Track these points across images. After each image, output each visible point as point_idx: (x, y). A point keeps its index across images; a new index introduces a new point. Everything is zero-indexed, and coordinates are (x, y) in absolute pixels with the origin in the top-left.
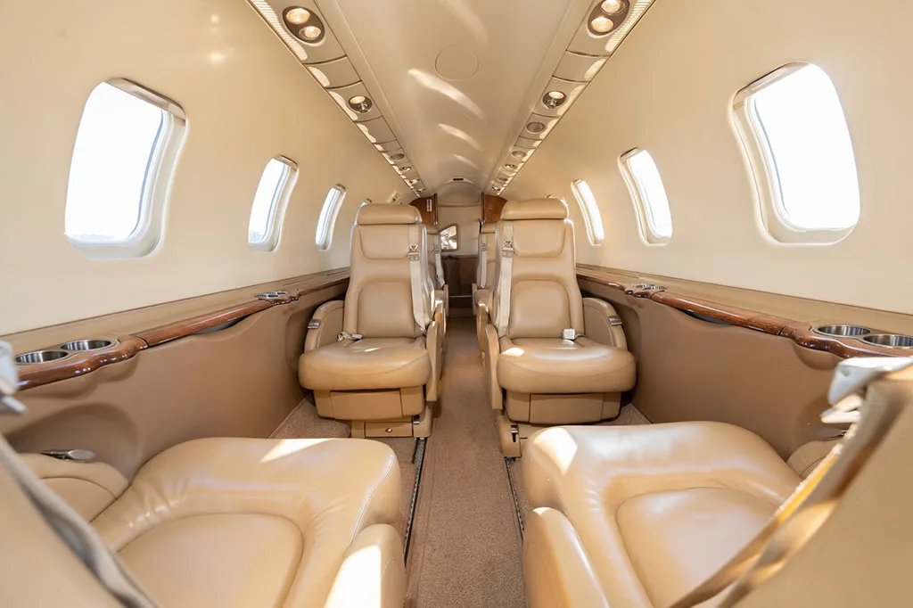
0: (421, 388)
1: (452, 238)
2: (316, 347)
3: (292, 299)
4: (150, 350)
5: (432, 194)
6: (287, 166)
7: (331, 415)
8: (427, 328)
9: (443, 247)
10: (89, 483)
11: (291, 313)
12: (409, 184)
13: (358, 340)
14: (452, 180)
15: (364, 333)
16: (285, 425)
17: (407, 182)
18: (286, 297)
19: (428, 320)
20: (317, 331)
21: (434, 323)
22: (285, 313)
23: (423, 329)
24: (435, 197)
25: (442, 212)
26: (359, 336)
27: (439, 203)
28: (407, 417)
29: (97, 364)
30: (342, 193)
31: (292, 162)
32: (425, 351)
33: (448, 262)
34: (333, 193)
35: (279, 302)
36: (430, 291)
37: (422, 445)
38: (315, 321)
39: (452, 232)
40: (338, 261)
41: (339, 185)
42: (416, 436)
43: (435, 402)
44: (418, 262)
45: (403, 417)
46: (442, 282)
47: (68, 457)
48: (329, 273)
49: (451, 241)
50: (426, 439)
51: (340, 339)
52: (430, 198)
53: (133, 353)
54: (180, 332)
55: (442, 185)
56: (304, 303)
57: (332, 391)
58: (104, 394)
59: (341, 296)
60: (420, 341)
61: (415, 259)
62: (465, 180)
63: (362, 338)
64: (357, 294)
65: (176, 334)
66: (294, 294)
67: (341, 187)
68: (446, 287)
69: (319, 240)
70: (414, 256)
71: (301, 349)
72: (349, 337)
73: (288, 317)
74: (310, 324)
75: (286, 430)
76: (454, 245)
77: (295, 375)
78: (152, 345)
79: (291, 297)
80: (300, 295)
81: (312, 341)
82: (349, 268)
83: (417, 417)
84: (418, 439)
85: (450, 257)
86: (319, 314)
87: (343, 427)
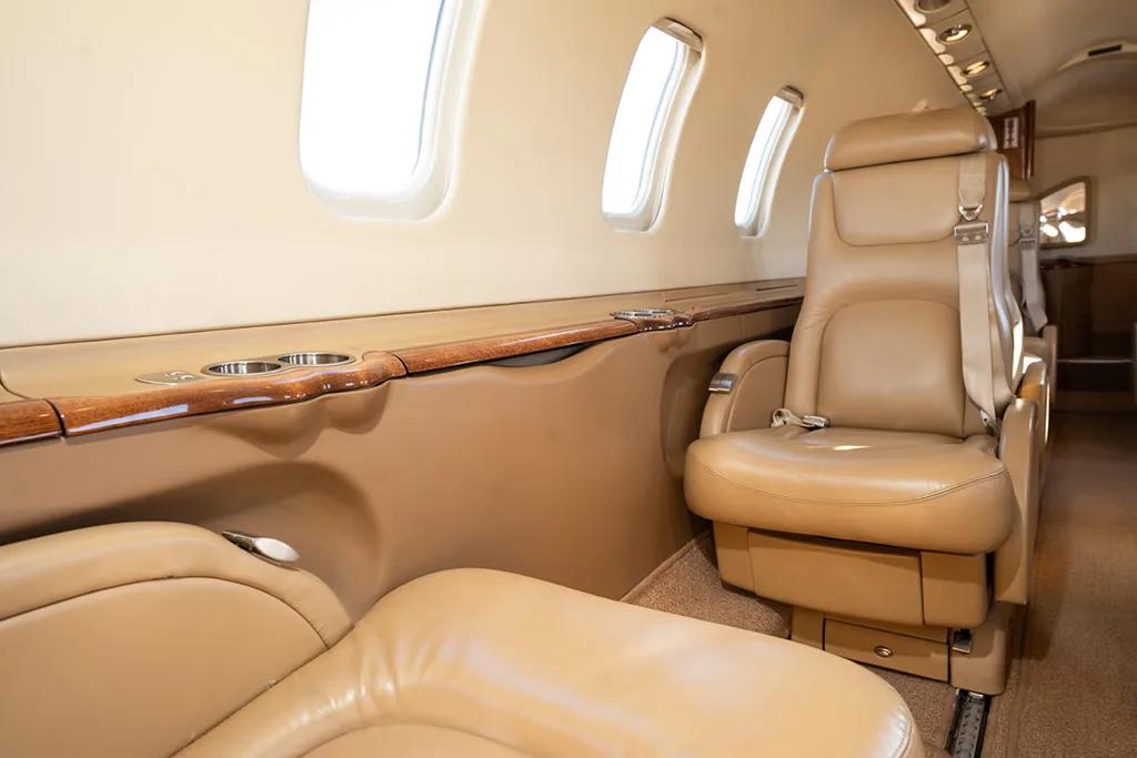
0: (980, 562)
1: (1070, 219)
2: (724, 430)
3: (679, 322)
4: (409, 381)
5: (1021, 104)
6: (681, 44)
7: (748, 585)
8: (1001, 412)
9: (1042, 241)
10: (285, 605)
11: (676, 353)
12: (960, 80)
13: (817, 428)
14: (1084, 57)
15: (829, 414)
16: (651, 586)
17: (955, 72)
18: (667, 318)
19: (1004, 392)
20: (727, 398)
21: (1020, 403)
22: (664, 349)
23: (988, 413)
24: (1029, 109)
25: (1048, 150)
26: (821, 421)
27: (1040, 127)
28: (935, 628)
29: (315, 390)
30: (796, 110)
31: (694, 36)
32: (999, 466)
33: (1058, 275)
34: (777, 108)
35: (652, 325)
36: (1012, 325)
37: (974, 711)
38: (725, 377)
39: (1071, 201)
40: (780, 264)
41: (791, 88)
42: (958, 683)
43: (1018, 606)
44: (982, 248)
45: (926, 627)
46: (1040, 319)
47: (255, 551)
48: (760, 286)
49: (1065, 227)
50: (988, 700)
51: (777, 422)
52: (1014, 113)
53: (380, 379)
54: (464, 355)
55: (1055, 73)
56: (705, 338)
57: (752, 530)
58: (330, 448)
59: (785, 333)
60: (981, 442)
61: (972, 241)
62: (1127, 48)
63: (828, 426)
64: (819, 328)
65: (456, 358)
66: (688, 314)
67: (795, 92)
68: (1052, 332)
69: (743, 215)
70: (972, 234)
71: (693, 431)
72: (797, 421)
73: (666, 361)
74: (714, 382)
75: (653, 595)
76: (1075, 234)
77: (677, 486)
78: (413, 371)
79: (678, 320)
80: (696, 319)
81: (715, 416)
82: (803, 279)
83: (964, 635)
84: (964, 693)
85: (1064, 263)
86: (734, 364)
87: (774, 617)
